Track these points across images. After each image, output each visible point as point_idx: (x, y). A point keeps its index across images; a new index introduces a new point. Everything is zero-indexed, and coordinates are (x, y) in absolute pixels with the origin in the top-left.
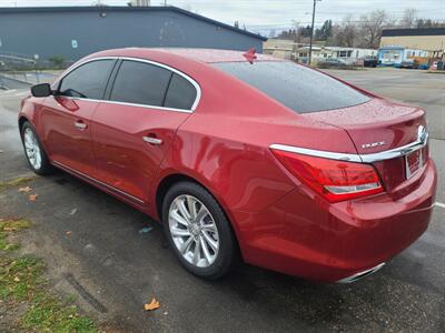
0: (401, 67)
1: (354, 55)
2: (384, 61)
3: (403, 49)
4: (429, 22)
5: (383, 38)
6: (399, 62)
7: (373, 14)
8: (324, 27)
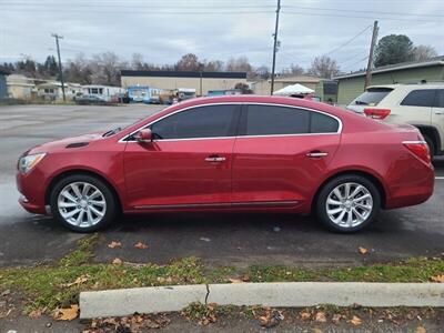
0: (151, 103)
1: (105, 92)
2: (135, 97)
3: (147, 88)
4: (146, 65)
5: (123, 78)
6: (147, 98)
7: (104, 55)
8: (47, 63)
